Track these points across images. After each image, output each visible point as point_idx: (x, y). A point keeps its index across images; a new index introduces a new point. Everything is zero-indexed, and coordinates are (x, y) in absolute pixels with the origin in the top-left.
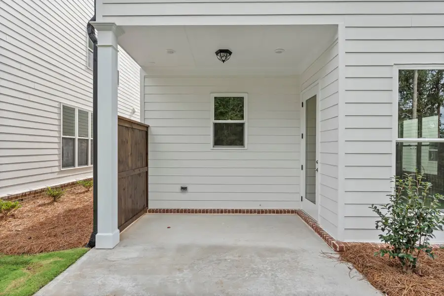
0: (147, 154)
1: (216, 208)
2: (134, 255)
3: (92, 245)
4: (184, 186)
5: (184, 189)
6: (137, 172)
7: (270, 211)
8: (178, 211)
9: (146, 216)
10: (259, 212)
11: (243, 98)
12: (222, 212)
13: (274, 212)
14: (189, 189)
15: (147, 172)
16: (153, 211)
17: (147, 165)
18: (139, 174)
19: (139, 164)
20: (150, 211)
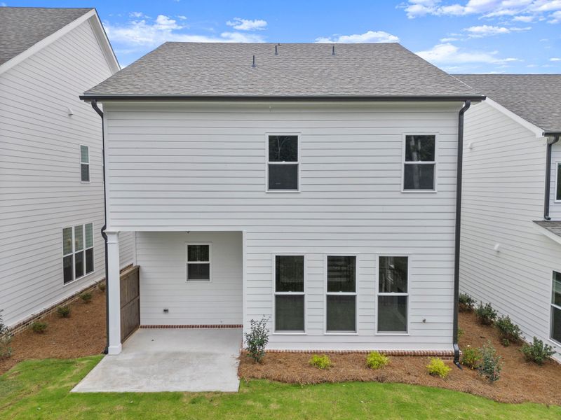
0: (139, 286)
2: (130, 358)
3: (106, 352)
4: (166, 309)
5: (166, 311)
7: (227, 326)
8: (162, 327)
9: (139, 331)
10: (219, 327)
11: (208, 246)
12: (193, 327)
13: (230, 326)
14: (170, 311)
15: (139, 299)
16: (144, 327)
17: (139, 295)
20: (141, 327)
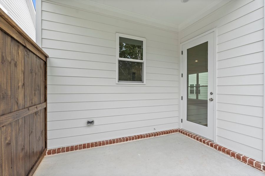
0: (46, 88)
1: (121, 137)
4: (90, 120)
5: (90, 123)
6: (33, 110)
10: (155, 135)
11: (142, 42)
15: (45, 109)
16: (54, 152)
18: (36, 113)
19: (36, 100)
20: (49, 153)
